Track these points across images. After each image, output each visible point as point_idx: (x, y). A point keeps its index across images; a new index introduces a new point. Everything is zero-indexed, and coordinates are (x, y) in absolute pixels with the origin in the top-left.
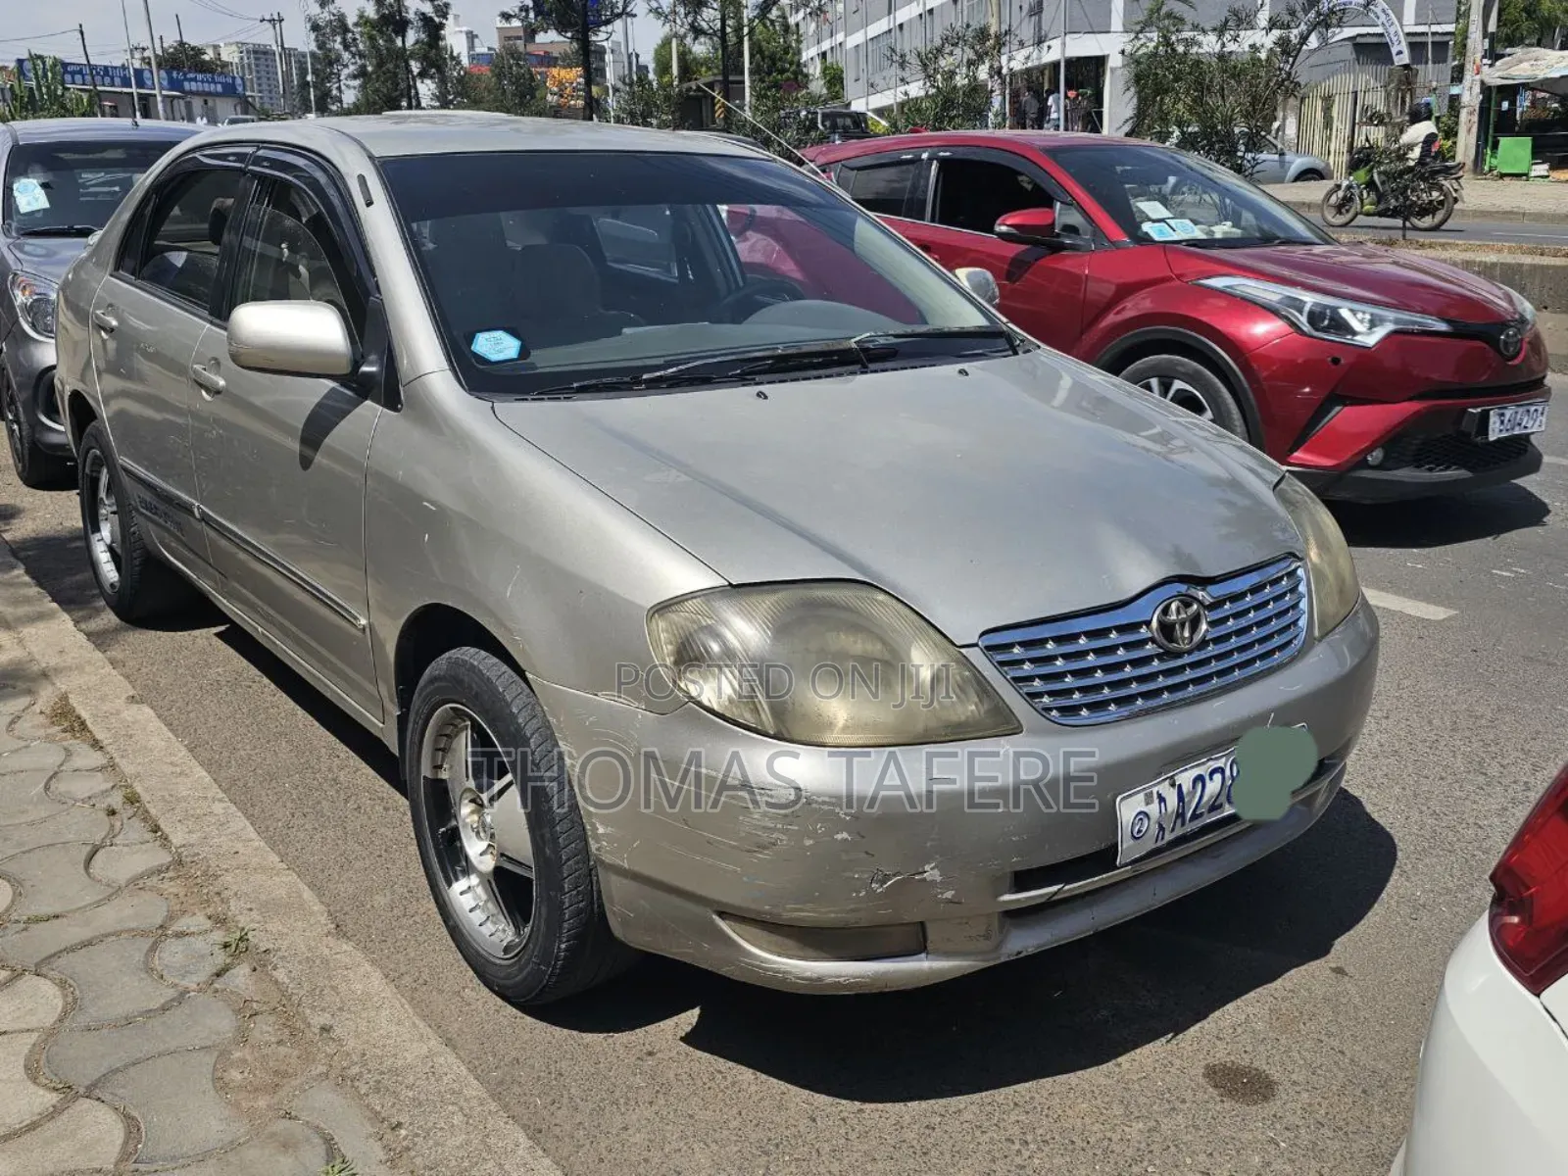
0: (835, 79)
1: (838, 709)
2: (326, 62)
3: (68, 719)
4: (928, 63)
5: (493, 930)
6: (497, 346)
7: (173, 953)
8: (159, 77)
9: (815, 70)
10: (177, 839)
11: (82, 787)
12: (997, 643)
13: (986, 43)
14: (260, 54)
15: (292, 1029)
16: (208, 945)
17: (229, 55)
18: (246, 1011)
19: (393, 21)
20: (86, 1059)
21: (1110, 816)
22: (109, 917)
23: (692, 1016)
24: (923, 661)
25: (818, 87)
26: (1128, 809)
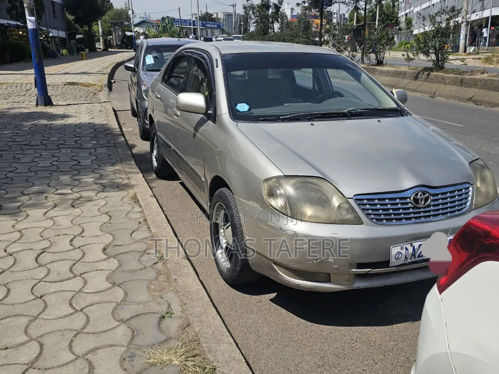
0: (409, 23)
1: (309, 211)
2: (246, 19)
3: (135, 199)
4: (432, 18)
5: (226, 264)
6: (243, 107)
7: (145, 258)
8: (199, 23)
9: (403, 20)
10: (153, 230)
11: (134, 216)
12: (359, 199)
13: (454, 12)
14: (229, 15)
15: (168, 279)
16: (154, 258)
17: (221, 16)
18: (159, 273)
19: (265, 6)
20: (119, 278)
21: (389, 252)
22: (133, 247)
23: (273, 295)
24: (336, 202)
25: (403, 25)
26: (394, 250)
